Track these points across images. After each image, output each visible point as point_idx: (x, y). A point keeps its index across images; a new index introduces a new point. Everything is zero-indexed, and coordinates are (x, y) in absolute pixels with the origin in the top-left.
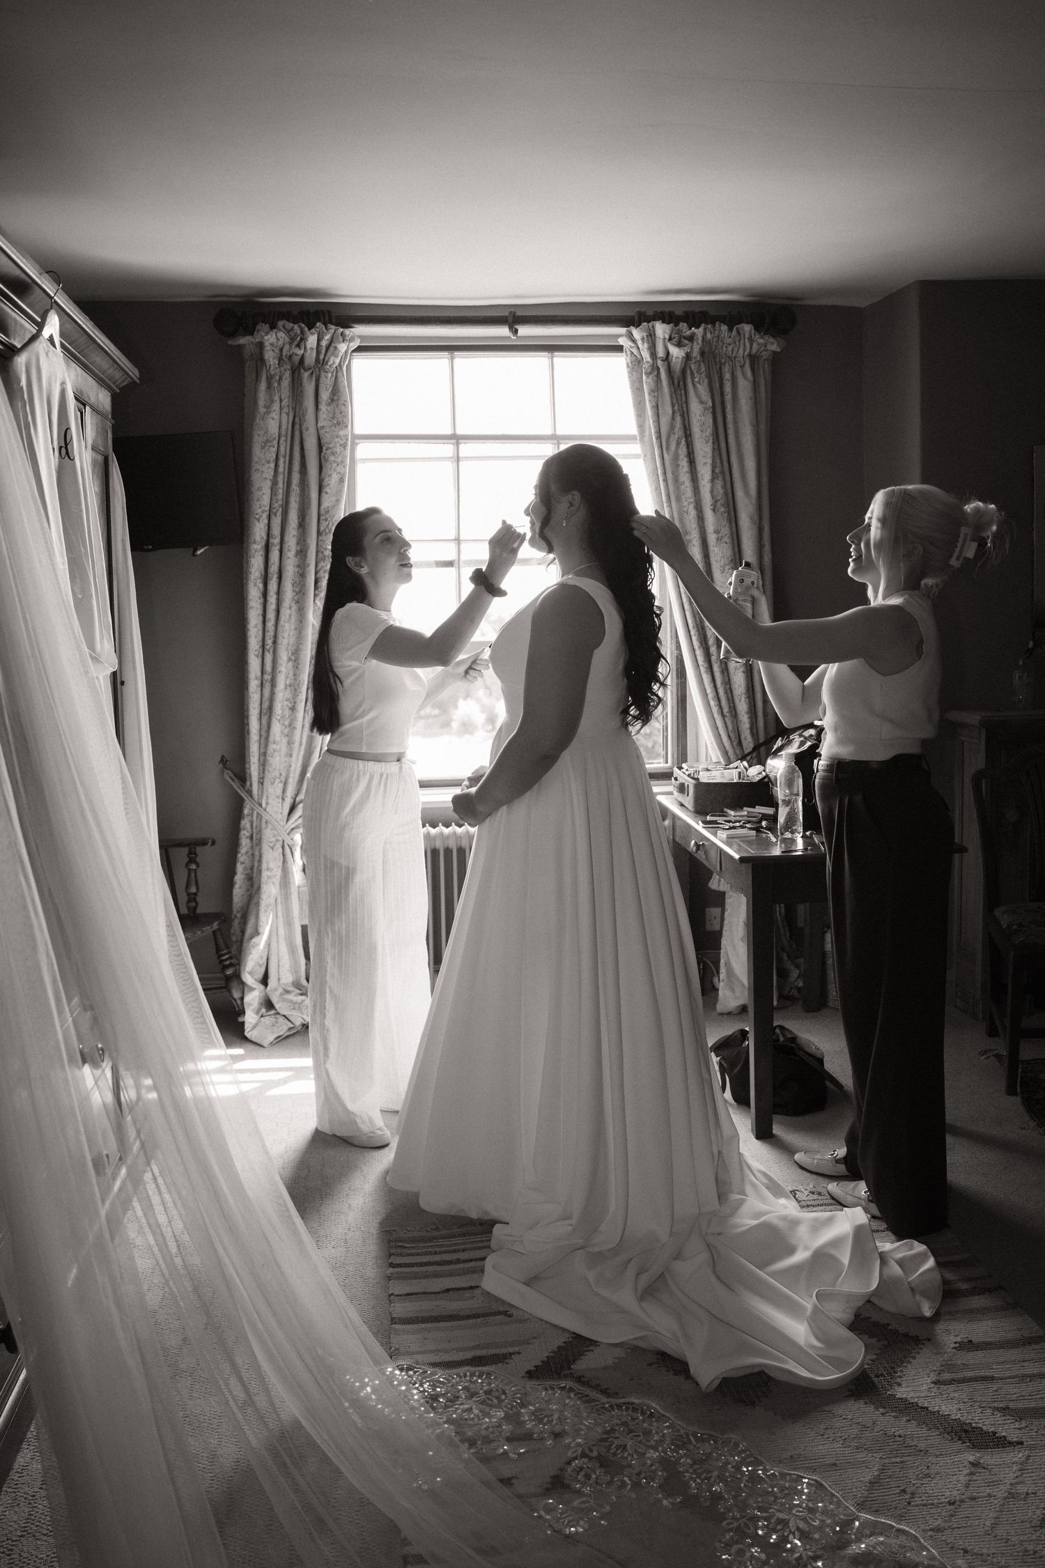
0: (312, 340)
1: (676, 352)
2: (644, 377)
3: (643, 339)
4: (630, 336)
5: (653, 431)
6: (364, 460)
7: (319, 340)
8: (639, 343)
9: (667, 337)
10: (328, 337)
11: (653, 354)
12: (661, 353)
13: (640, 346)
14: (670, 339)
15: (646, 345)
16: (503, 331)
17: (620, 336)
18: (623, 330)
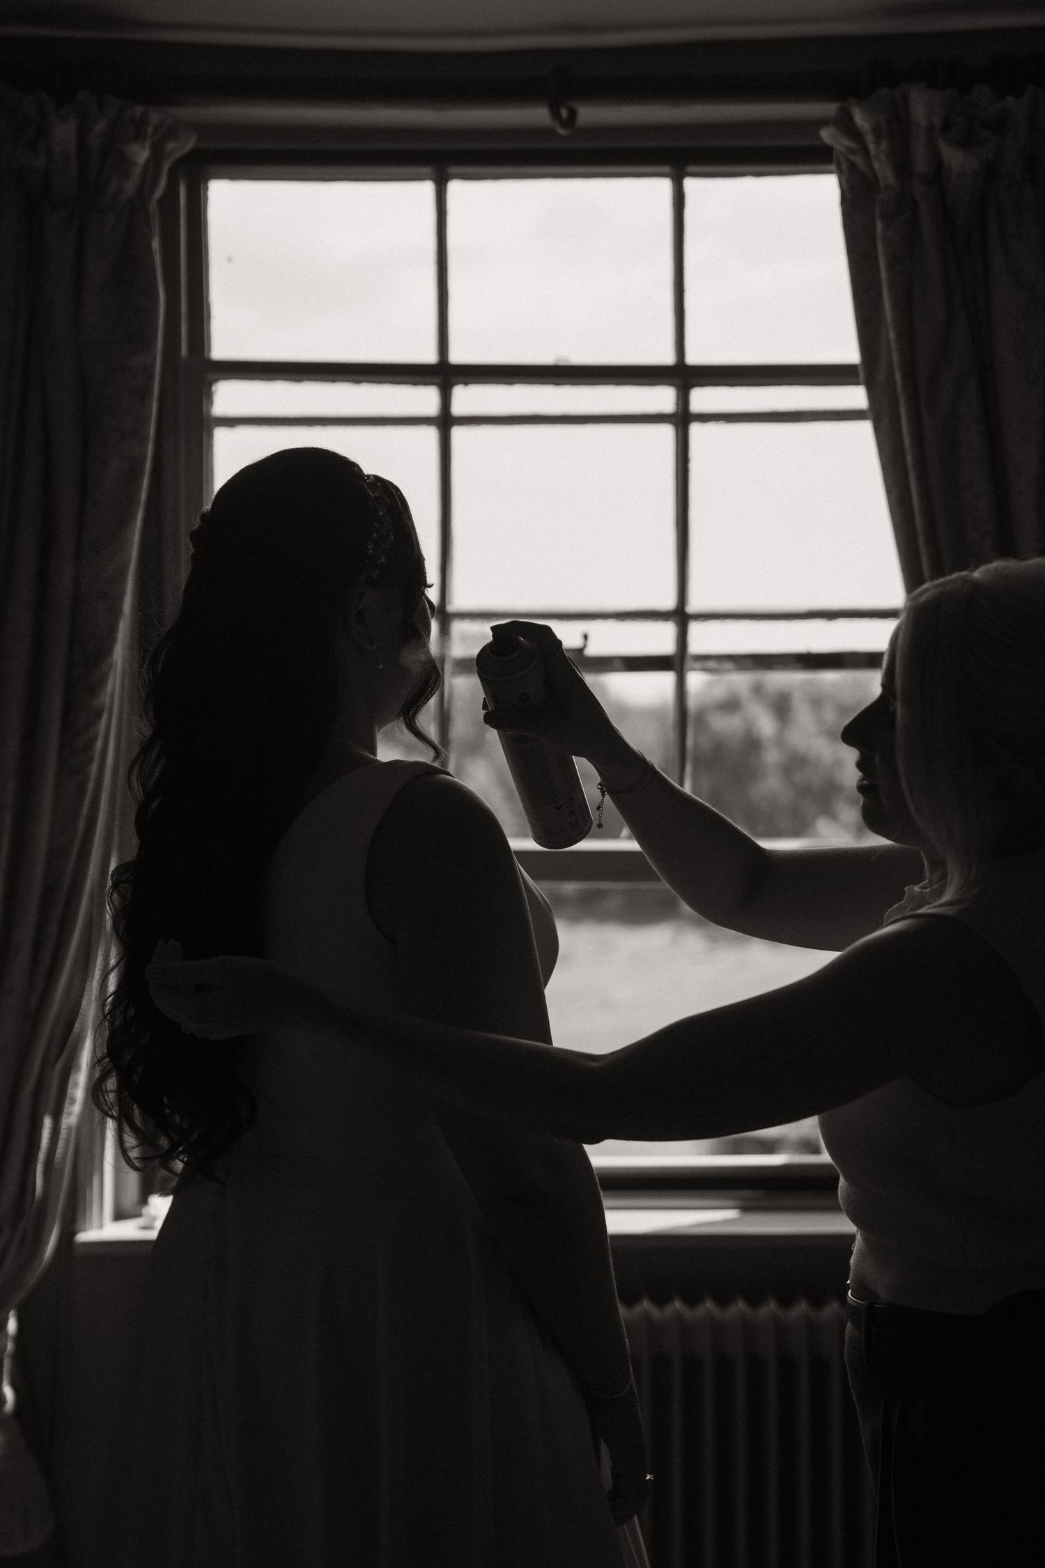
0: (64, 133)
1: (954, 157)
2: (879, 225)
3: (876, 131)
4: (845, 124)
5: (895, 357)
6: (231, 422)
7: (83, 133)
8: (869, 139)
9: (937, 122)
10: (100, 127)
11: (902, 166)
12: (921, 161)
13: (871, 147)
14: (946, 127)
15: (884, 145)
16: (537, 115)
17: (822, 122)
18: (829, 109)
